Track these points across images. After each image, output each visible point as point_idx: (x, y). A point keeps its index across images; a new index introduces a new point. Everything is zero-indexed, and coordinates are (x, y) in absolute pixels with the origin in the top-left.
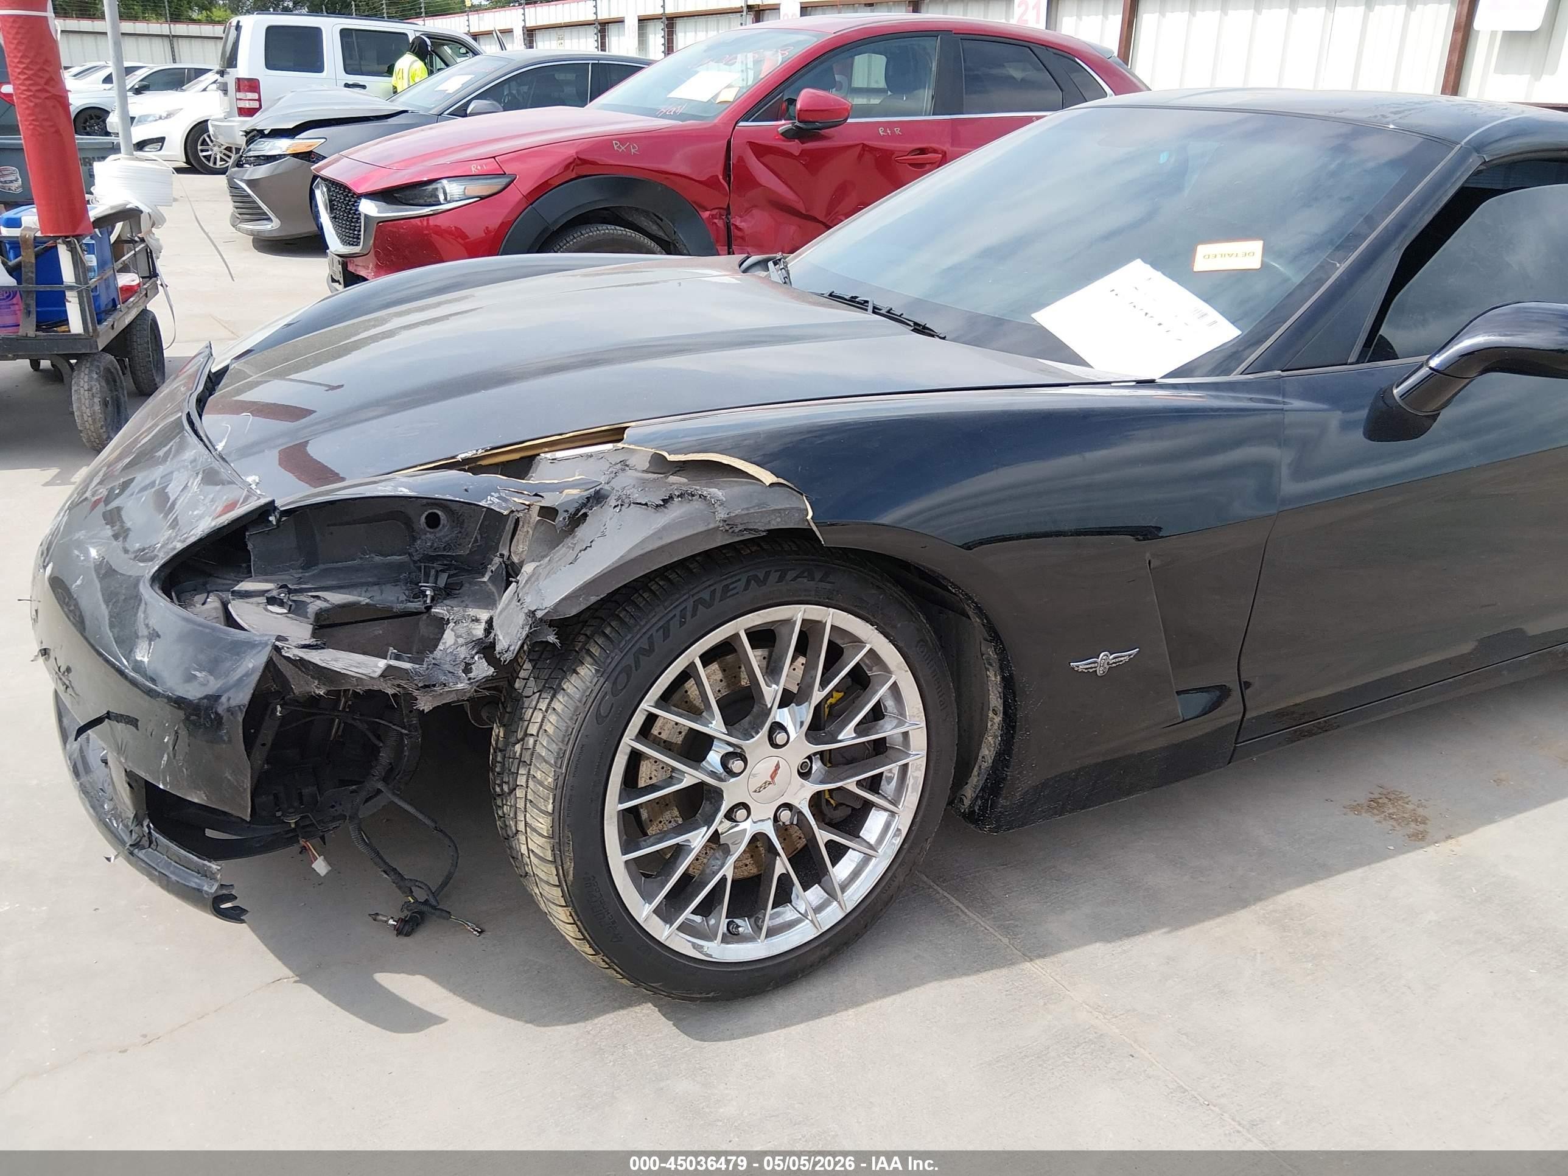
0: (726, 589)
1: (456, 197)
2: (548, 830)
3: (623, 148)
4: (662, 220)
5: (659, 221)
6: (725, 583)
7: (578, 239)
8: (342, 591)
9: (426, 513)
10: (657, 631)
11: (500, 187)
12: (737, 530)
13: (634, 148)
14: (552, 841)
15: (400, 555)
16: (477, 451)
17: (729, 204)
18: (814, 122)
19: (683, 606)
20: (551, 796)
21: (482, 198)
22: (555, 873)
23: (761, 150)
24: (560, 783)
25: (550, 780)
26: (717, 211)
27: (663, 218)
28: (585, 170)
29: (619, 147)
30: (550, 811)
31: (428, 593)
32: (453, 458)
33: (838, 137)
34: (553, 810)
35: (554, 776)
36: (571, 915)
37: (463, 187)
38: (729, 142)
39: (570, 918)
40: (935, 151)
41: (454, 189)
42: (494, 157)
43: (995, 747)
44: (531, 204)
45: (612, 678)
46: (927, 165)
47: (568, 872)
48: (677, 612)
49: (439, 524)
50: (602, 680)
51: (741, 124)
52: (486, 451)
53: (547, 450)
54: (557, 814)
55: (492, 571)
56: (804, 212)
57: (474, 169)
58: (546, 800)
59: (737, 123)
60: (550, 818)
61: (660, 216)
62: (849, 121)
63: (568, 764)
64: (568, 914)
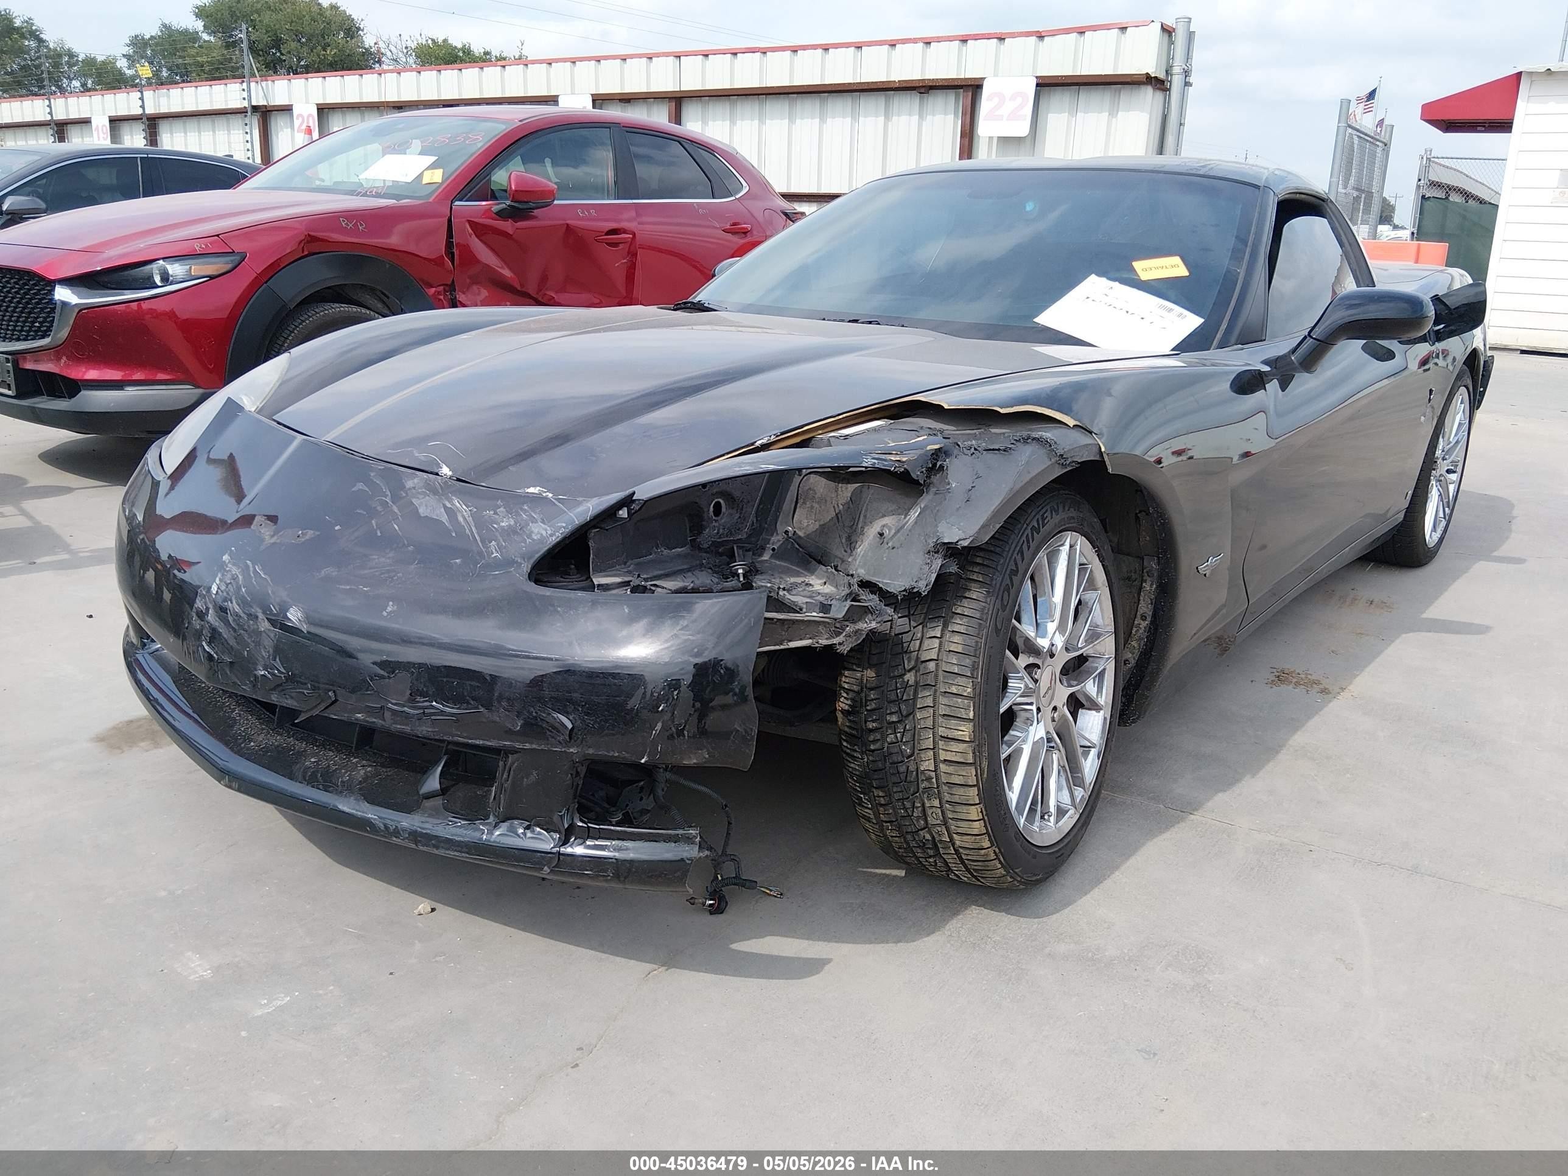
0: (1043, 519)
1: (179, 278)
2: (970, 735)
3: (351, 225)
4: (388, 298)
5: (385, 299)
6: (1041, 513)
7: (314, 317)
8: (669, 579)
9: (714, 502)
10: (1018, 554)
11: (229, 267)
12: (1068, 462)
13: (361, 225)
14: (973, 744)
15: (682, 547)
16: (770, 436)
17: (453, 280)
18: (527, 202)
19: (1026, 533)
20: (972, 704)
21: (212, 277)
22: (974, 773)
23: (480, 230)
24: (978, 691)
25: (969, 690)
26: (442, 287)
27: (390, 295)
28: (315, 247)
29: (346, 224)
30: (971, 718)
31: (740, 571)
32: (753, 444)
33: (543, 217)
34: (974, 716)
35: (973, 685)
36: (982, 812)
37: (188, 267)
38: (450, 221)
39: (980, 814)
40: (625, 231)
41: (176, 269)
42: (218, 235)
43: (1139, 649)
44: (266, 282)
45: (1000, 597)
46: (620, 245)
47: (984, 771)
48: (1024, 538)
49: (720, 513)
50: (993, 599)
51: (457, 203)
52: (777, 436)
53: (820, 432)
54: (977, 719)
55: (773, 549)
56: (519, 288)
57: (198, 247)
58: (967, 709)
59: (452, 202)
60: (972, 724)
61: (387, 293)
62: (556, 202)
63: (982, 673)
64: (980, 810)
